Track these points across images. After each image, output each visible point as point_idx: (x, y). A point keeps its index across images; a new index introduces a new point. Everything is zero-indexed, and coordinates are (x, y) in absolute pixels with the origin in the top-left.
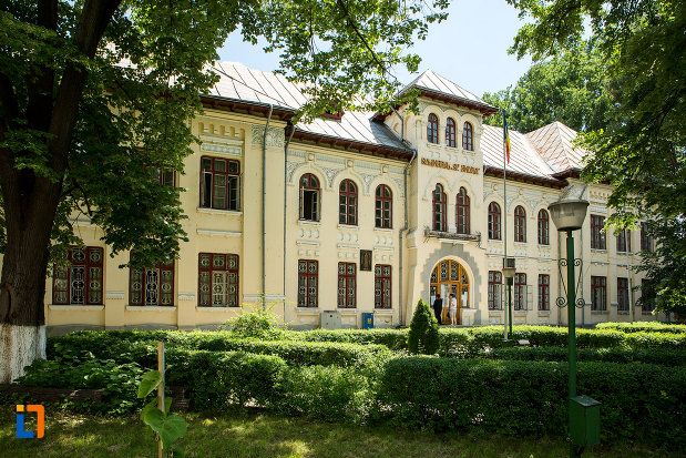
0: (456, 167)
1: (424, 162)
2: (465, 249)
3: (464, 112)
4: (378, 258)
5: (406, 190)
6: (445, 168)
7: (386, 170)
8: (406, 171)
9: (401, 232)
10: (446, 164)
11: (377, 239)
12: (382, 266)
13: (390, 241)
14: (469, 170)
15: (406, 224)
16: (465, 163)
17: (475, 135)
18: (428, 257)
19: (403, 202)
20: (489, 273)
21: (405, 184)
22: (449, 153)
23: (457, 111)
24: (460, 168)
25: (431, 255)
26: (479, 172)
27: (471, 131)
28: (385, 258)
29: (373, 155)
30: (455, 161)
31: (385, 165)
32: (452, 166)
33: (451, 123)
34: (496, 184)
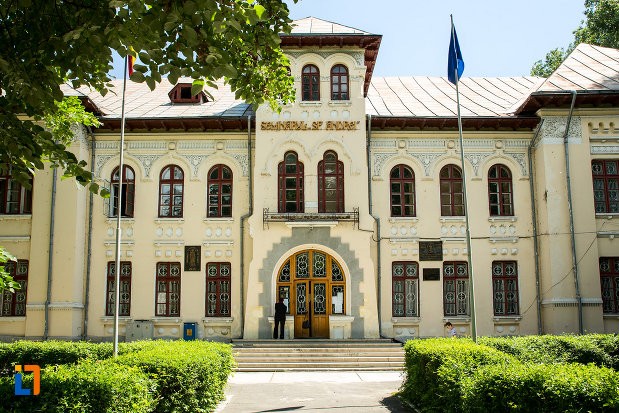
0: (316, 126)
1: (266, 126)
2: (334, 233)
3: (331, 53)
4: (209, 254)
5: (251, 167)
6: (299, 129)
7: (220, 146)
8: (250, 144)
9: (243, 219)
10: (299, 124)
11: (208, 232)
12: (218, 264)
13: (228, 232)
14: (340, 126)
15: (251, 209)
16: (334, 117)
17: (351, 79)
18: (271, 248)
19: (248, 183)
20: (394, 264)
21: (250, 159)
22: (306, 109)
23: (318, 53)
24: (324, 126)
25: (275, 245)
26: (357, 126)
27: (347, 74)
28: (219, 254)
29: (204, 131)
30: (316, 117)
31: (220, 141)
32: (310, 125)
33: (313, 70)
34: (403, 139)
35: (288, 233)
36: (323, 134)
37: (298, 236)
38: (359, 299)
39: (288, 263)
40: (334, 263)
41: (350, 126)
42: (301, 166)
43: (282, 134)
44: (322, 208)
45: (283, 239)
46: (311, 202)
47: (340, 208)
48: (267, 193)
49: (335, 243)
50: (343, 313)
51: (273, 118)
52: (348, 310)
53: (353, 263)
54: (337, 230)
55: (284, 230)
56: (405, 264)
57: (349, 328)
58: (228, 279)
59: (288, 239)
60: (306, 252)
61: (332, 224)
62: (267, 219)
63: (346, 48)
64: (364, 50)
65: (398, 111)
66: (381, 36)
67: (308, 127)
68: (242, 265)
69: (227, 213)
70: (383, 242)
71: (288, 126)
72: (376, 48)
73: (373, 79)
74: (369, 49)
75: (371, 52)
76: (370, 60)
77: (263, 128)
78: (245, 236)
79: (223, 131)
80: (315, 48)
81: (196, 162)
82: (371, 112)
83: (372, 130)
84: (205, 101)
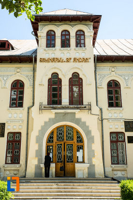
0: (68, 60)
1: (42, 60)
2: (77, 116)
3: (75, 25)
4: (9, 127)
5: (34, 81)
6: (59, 61)
7: (18, 70)
8: (34, 69)
9: (29, 109)
10: (59, 59)
11: (10, 115)
12: (14, 133)
13: (21, 115)
14: (81, 60)
15: (33, 103)
16: (77, 56)
17: (86, 37)
18: (43, 124)
19: (32, 89)
20: (111, 133)
21: (34, 77)
22: (63, 52)
23: (70, 25)
24: (72, 60)
25: (45, 123)
26: (89, 60)
27: (84, 35)
28: (15, 127)
29: (10, 63)
30: (68, 56)
31: (18, 68)
32: (65, 60)
33: (67, 33)
34: (113, 67)
35: (53, 116)
36: (72, 64)
37: (58, 118)
38: (92, 154)
39: (52, 133)
40: (78, 132)
41: (86, 60)
42: (60, 81)
43: (51, 64)
44: (71, 102)
45: (50, 119)
46: (65, 99)
47: (81, 102)
48: (42, 94)
49: (78, 121)
50: (83, 162)
51: (46, 56)
52: (86, 160)
53: (88, 133)
54: (79, 114)
55: (51, 114)
56: (117, 133)
57: (86, 171)
58: (19, 142)
59: (53, 119)
60: (63, 126)
61: (76, 111)
62: (42, 108)
63: (83, 22)
64: (92, 23)
65: (110, 53)
66: (101, 16)
67: (64, 60)
68: (27, 134)
69: (21, 105)
70: (104, 121)
71: (53, 60)
72: (98, 22)
73: (97, 40)
74: (95, 22)
75: (96, 24)
76: (96, 28)
77: (41, 61)
78: (30, 117)
79: (20, 63)
80: (68, 22)
81: (5, 79)
82: (96, 53)
83: (97, 62)
84: (13, 49)
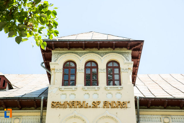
0: (95, 105)
1: (56, 105)
3: (106, 53)
6: (81, 107)
10: (82, 103)
14: (114, 105)
16: (110, 99)
17: (121, 70)
22: (87, 92)
23: (98, 53)
24: (102, 104)
26: (128, 105)
27: (119, 67)
31: (17, 117)
32: (90, 104)
33: (93, 65)
34: (167, 116)
41: (122, 105)
51: (62, 99)
63: (118, 50)
64: (130, 51)
65: (160, 94)
66: (143, 41)
67: (89, 105)
71: (73, 104)
72: (140, 50)
73: (139, 75)
74: (134, 50)
75: (137, 53)
76: (136, 58)
77: (53, 106)
79: (20, 109)
80: (95, 50)
82: (139, 95)
83: (140, 108)
84: (11, 88)
